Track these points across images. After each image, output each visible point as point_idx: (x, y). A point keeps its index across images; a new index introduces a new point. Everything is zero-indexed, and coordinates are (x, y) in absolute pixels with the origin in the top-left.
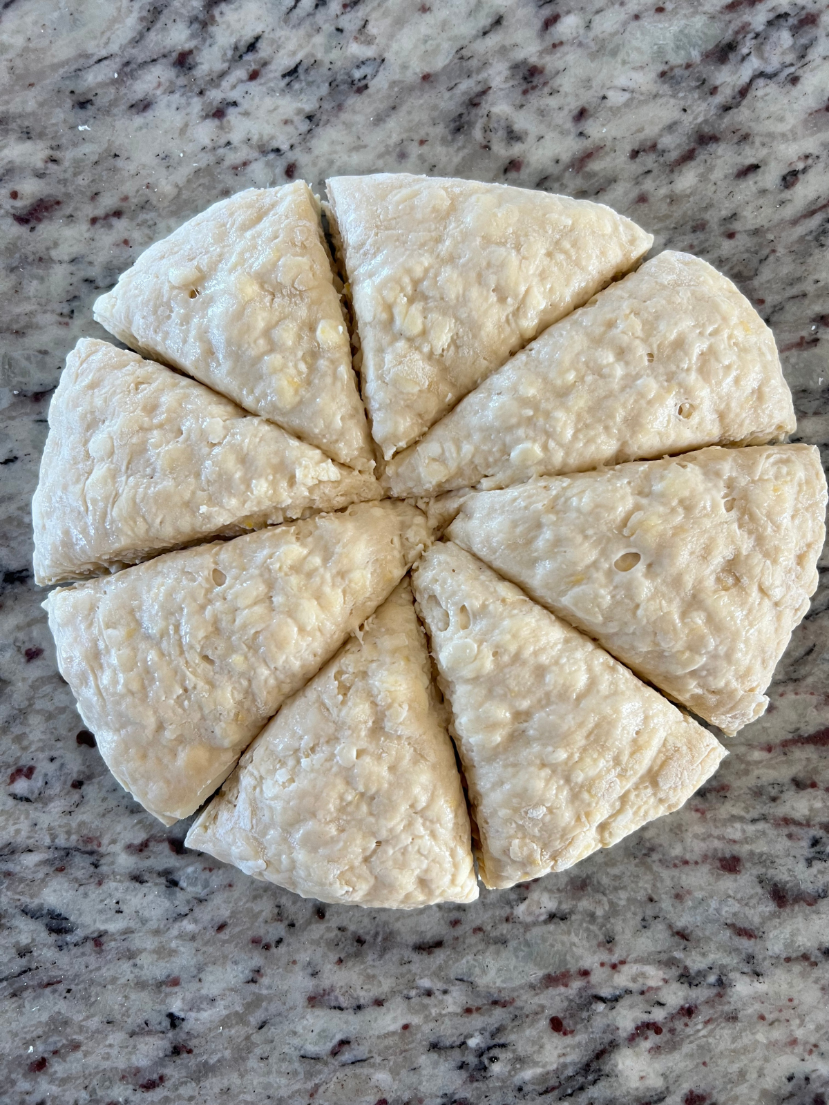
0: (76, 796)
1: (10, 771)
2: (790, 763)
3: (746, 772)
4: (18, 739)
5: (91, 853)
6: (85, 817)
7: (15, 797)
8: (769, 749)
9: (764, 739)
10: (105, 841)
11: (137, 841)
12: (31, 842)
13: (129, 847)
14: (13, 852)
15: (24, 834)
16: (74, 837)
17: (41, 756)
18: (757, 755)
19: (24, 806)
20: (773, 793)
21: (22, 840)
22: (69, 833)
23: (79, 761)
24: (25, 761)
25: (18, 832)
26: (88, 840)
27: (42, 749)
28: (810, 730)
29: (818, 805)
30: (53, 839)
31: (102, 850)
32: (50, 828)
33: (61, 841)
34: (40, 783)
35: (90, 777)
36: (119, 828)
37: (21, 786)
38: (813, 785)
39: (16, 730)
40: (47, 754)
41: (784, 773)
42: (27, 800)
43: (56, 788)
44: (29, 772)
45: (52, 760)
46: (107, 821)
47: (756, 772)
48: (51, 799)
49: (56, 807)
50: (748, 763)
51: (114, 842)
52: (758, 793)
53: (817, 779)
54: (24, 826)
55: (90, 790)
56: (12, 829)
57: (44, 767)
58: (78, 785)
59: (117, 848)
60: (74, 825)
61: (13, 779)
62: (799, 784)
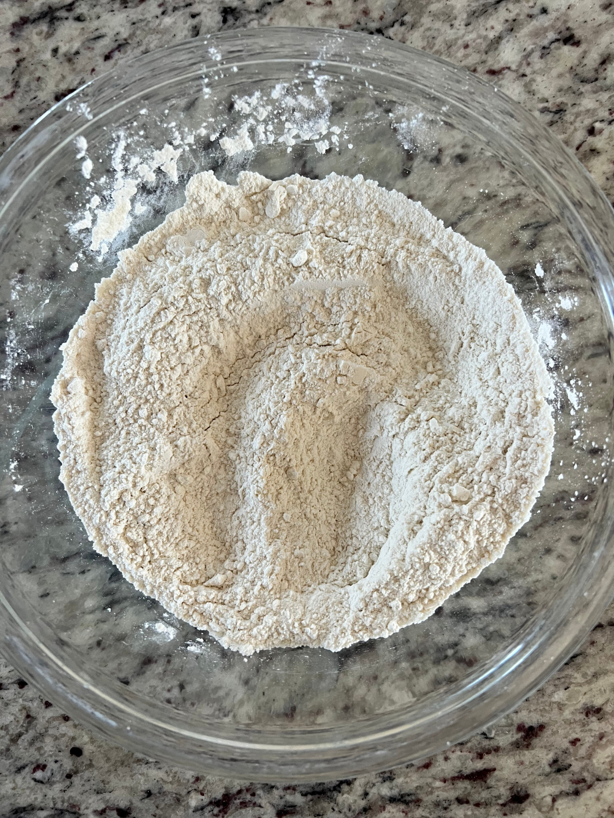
0: (68, 783)
1: (33, 766)
2: (455, 789)
3: (431, 793)
4: (39, 749)
5: (74, 813)
6: (72, 794)
7: (35, 780)
8: (445, 781)
9: (442, 775)
10: (83, 807)
11: (100, 809)
12: (42, 805)
13: (95, 812)
14: (33, 809)
15: (39, 800)
16: (66, 804)
17: (50, 759)
18: (438, 784)
19: (40, 785)
20: (445, 805)
21: (38, 803)
22: (63, 802)
23: (71, 763)
24: (41, 761)
25: (36, 799)
26: (73, 806)
27: (51, 756)
28: (467, 772)
29: (469, 813)
30: (55, 804)
31: (81, 812)
32: (53, 798)
33: (59, 806)
34: (49, 774)
35: (76, 772)
36: (90, 801)
37: (39, 775)
38: (468, 802)
39: (38, 744)
40: (54, 758)
41: (452, 794)
42: (42, 782)
43: (57, 777)
44: (43, 767)
45: (56, 762)
46: (84, 797)
47: (436, 793)
48: (54, 783)
49: (58, 787)
50: (433, 788)
51: (87, 808)
52: (437, 804)
53: (470, 799)
54: (40, 797)
55: (76, 780)
56: (33, 797)
57: (51, 765)
58: (69, 776)
59: (89, 811)
60: (66, 798)
61: (34, 770)
62: (460, 801)
